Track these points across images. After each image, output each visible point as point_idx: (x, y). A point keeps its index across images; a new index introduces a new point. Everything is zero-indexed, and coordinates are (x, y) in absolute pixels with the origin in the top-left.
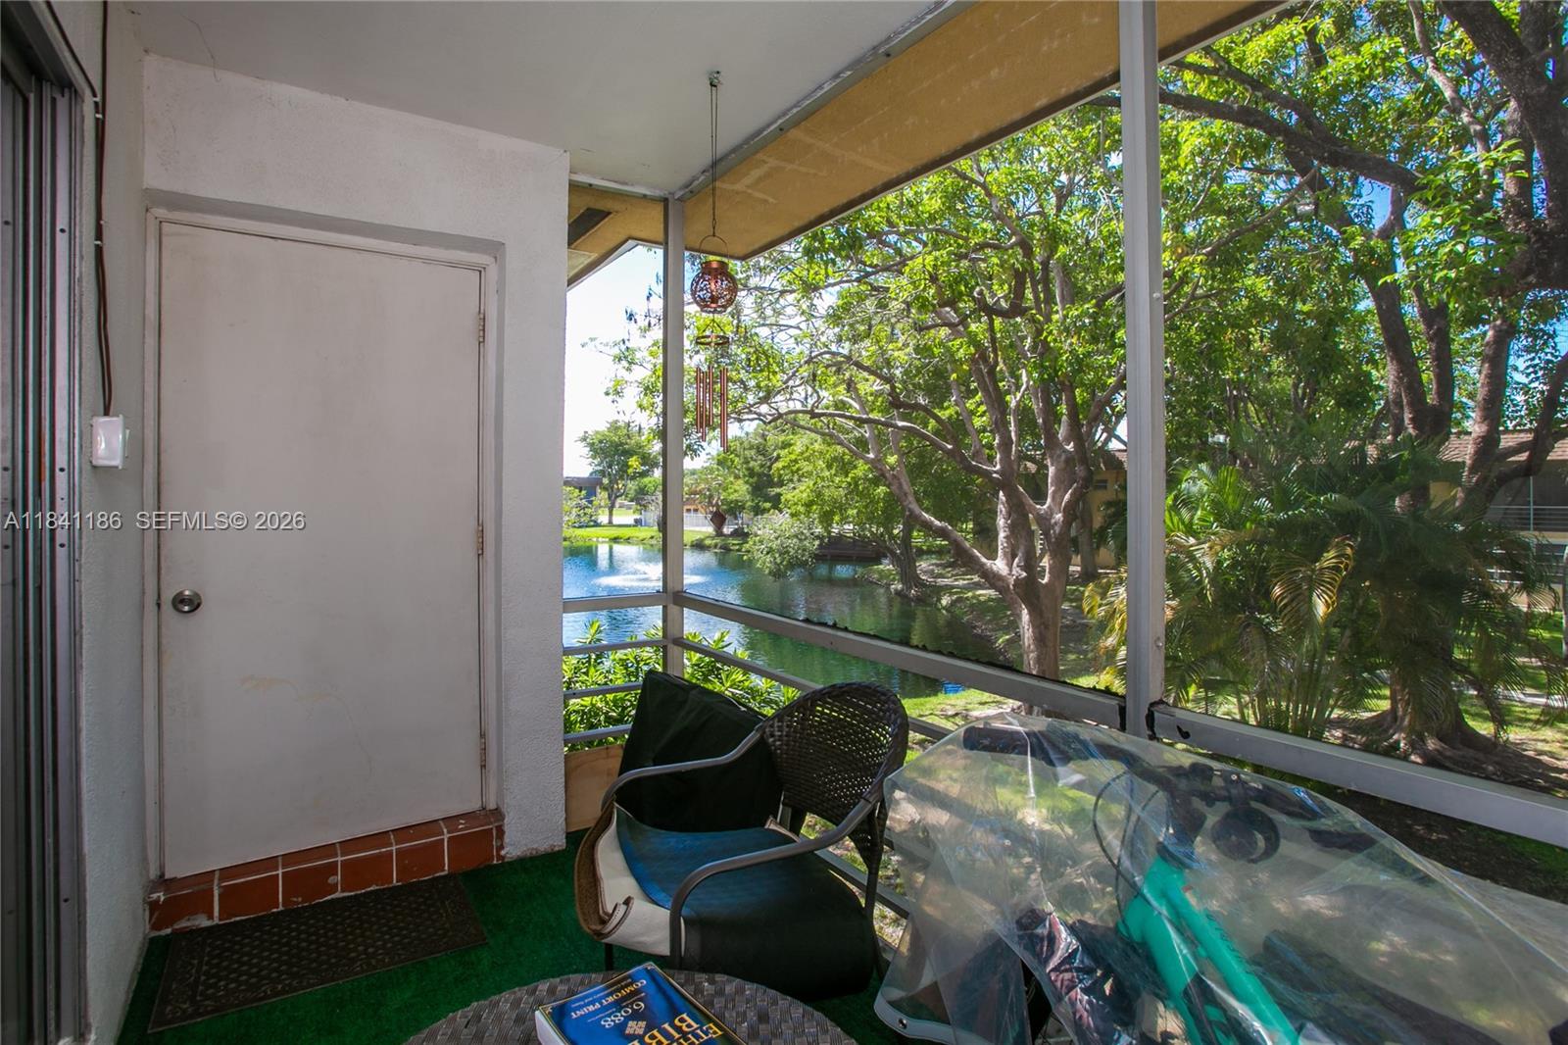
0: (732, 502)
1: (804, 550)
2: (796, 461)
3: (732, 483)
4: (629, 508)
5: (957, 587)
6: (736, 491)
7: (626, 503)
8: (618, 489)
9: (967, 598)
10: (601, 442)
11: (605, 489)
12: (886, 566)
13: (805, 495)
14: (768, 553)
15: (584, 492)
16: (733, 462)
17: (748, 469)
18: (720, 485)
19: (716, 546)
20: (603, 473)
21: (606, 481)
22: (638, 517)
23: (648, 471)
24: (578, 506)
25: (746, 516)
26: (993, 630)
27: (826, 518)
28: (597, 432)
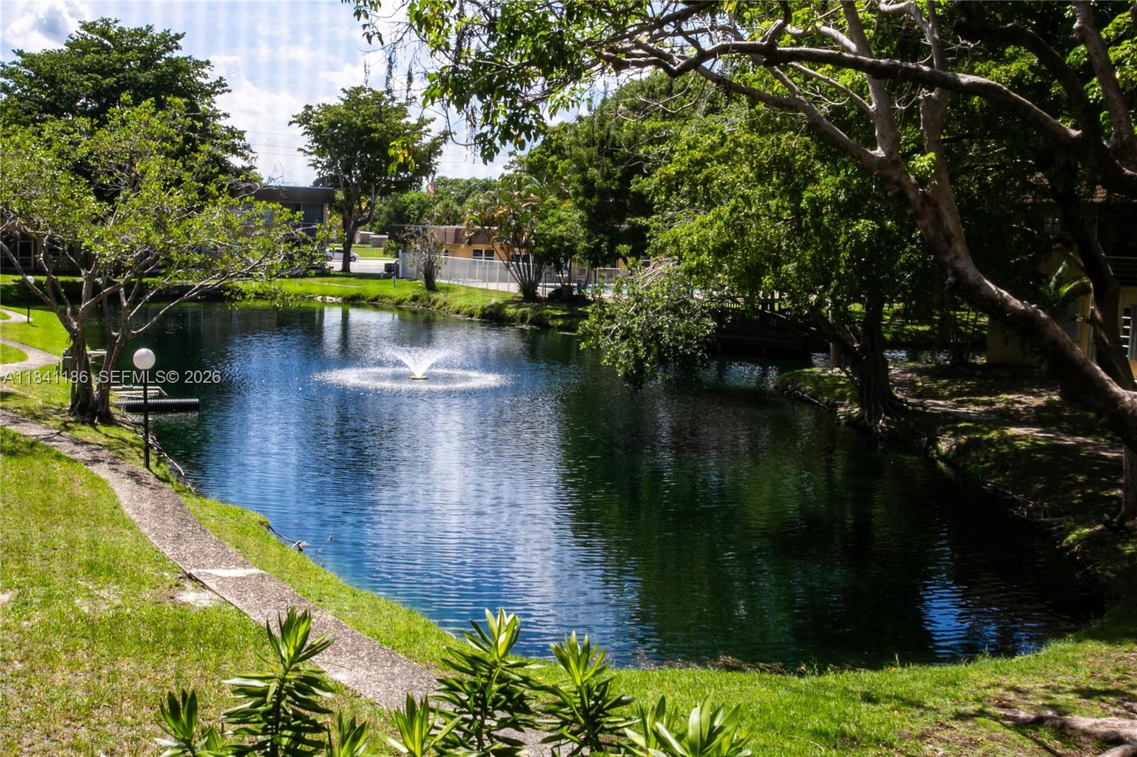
0: (553, 239)
1: (689, 336)
2: (701, 163)
3: (554, 206)
4: (378, 244)
5: (966, 417)
6: (561, 221)
7: (373, 235)
8: (361, 211)
9: (990, 442)
10: (333, 125)
11: (339, 209)
12: (822, 368)
13: (711, 233)
14: (623, 338)
15: (299, 214)
16: (555, 168)
17: (584, 181)
18: (534, 209)
19: (523, 318)
20: (334, 181)
21: (340, 195)
22: (392, 261)
23: (411, 180)
24: (289, 239)
25: (576, 266)
26: (1053, 513)
27: (749, 278)
28: (327, 108)
